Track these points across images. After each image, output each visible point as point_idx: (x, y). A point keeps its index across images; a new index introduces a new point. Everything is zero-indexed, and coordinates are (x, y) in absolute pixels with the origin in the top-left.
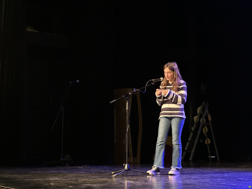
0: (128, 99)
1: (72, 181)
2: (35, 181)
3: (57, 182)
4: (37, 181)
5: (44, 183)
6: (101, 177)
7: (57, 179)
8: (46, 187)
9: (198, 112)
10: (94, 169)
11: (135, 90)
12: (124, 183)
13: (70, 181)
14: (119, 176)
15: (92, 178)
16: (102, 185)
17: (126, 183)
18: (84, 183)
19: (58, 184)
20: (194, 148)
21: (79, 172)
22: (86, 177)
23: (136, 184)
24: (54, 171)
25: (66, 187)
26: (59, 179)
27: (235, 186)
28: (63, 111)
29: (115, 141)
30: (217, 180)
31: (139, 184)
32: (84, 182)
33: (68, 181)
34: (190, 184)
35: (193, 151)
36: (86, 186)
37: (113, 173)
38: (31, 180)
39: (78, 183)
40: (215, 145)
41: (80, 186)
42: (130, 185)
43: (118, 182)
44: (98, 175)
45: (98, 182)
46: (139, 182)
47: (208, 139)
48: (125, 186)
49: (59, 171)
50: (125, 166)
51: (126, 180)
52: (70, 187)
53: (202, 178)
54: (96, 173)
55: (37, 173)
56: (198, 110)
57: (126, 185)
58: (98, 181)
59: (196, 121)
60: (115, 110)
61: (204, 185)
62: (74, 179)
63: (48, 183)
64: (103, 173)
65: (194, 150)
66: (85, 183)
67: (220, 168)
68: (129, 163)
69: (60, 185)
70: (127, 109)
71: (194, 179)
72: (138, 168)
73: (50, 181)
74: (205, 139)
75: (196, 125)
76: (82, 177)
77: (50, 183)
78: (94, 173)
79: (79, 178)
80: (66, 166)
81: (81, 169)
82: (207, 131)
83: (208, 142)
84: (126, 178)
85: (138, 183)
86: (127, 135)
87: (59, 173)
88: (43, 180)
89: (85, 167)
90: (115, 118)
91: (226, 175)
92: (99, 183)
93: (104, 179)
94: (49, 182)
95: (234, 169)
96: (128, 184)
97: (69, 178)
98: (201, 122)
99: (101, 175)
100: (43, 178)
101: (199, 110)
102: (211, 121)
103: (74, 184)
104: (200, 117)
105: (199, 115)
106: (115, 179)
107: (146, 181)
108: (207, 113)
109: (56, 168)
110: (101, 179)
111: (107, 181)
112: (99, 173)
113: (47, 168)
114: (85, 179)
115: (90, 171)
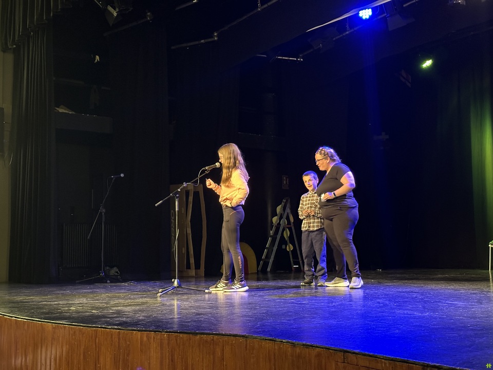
0: (177, 197)
1: (101, 303)
2: (52, 305)
3: (81, 305)
4: (55, 304)
5: (63, 308)
6: (142, 297)
7: (85, 300)
8: (62, 313)
10: (141, 286)
11: (185, 185)
13: (99, 303)
15: (130, 299)
16: (137, 308)
17: (176, 304)
19: (80, 308)
21: (119, 291)
22: (123, 298)
24: (86, 291)
25: (88, 312)
27: (306, 304)
28: (103, 214)
30: (287, 297)
31: (186, 305)
32: (117, 304)
33: (97, 303)
34: (250, 304)
35: (271, 261)
36: (116, 310)
37: (160, 290)
39: (108, 305)
40: (298, 252)
41: (107, 310)
42: (178, 307)
43: (161, 303)
44: (141, 295)
45: (135, 304)
46: (187, 303)
48: (173, 309)
50: (174, 281)
52: (93, 313)
54: (139, 291)
55: (63, 293)
56: (277, 209)
61: (267, 304)
62: (107, 300)
63: (68, 307)
64: (149, 291)
65: (273, 259)
68: (179, 278)
69: (83, 309)
70: (177, 210)
73: (74, 304)
74: (287, 244)
76: (119, 298)
77: (71, 307)
78: (136, 291)
79: (114, 299)
80: (106, 282)
81: (125, 286)
82: (289, 235)
84: (176, 298)
85: (185, 303)
87: (92, 292)
88: (65, 302)
89: (132, 283)
93: (144, 300)
94: (71, 305)
97: (100, 299)
98: (281, 224)
99: (144, 294)
101: (279, 209)
103: (101, 308)
104: (281, 218)
105: (279, 216)
106: (159, 299)
107: (197, 301)
108: (288, 213)
109: (92, 286)
110: (141, 300)
111: (146, 303)
112: (144, 291)
113: (81, 287)
114: (120, 301)
115: (133, 289)
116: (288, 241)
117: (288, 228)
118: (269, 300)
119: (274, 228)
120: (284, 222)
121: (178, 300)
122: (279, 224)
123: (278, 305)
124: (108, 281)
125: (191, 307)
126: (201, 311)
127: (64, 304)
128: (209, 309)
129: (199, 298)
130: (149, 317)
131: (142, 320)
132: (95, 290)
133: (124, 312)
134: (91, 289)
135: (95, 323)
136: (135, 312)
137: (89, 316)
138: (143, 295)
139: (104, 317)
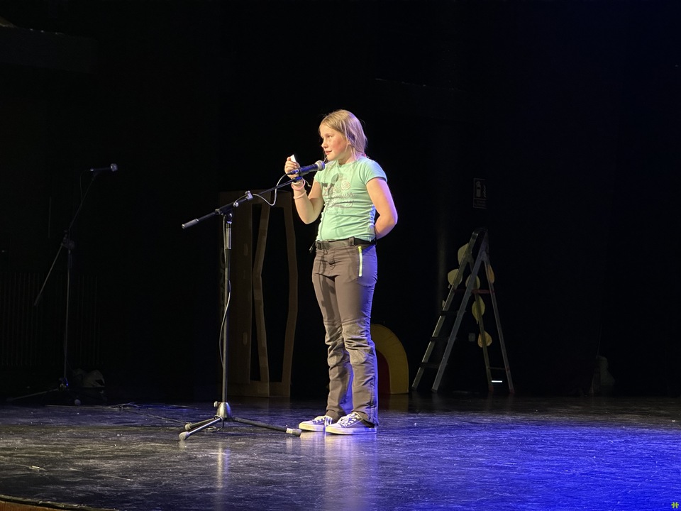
1: (53, 450)
3: (9, 452)
6: (145, 440)
7: (19, 442)
9: (460, 260)
10: (147, 415)
13: (48, 449)
14: (203, 435)
15: (120, 443)
16: (131, 463)
18: (85, 456)
19: (6, 458)
20: (445, 358)
21: (97, 424)
22: (105, 439)
23: (230, 462)
24: (25, 421)
25: (20, 469)
26: (21, 445)
27: (510, 468)
28: (70, 252)
31: (239, 461)
32: (89, 452)
33: (45, 449)
34: (383, 463)
36: (82, 466)
37: (187, 426)
39: (68, 456)
40: (504, 351)
41: (64, 466)
44: (144, 434)
45: (129, 454)
46: (243, 456)
50: (218, 407)
52: (31, 470)
54: (142, 426)
56: (459, 253)
58: (128, 451)
59: (457, 280)
61: (422, 465)
62: (68, 441)
64: (164, 426)
65: (445, 364)
69: (11, 461)
71: (406, 446)
74: (479, 332)
75: (453, 294)
76: (94, 438)
78: (136, 426)
79: (83, 441)
80: (73, 404)
81: (113, 413)
82: (483, 312)
83: (484, 341)
84: (220, 443)
87: (38, 425)
89: (128, 408)
92: (128, 456)
93: (150, 446)
97: (53, 441)
98: (466, 286)
99: (152, 433)
101: (463, 253)
102: (494, 284)
103: (51, 460)
104: (466, 273)
105: (462, 268)
106: (183, 445)
107: (266, 452)
108: (483, 263)
109: (40, 411)
110: (142, 446)
111: (153, 452)
112: (152, 426)
113: (15, 411)
114: (96, 446)
115: (130, 420)
116: (481, 326)
117: (480, 295)
118: (426, 457)
119: (450, 296)
120: (473, 282)
121: (224, 448)
122: (462, 287)
123: (446, 469)
124: (77, 401)
125: (250, 465)
126: (272, 475)
128: (291, 471)
129: (272, 446)
130: (154, 485)
131: (137, 492)
132: (45, 420)
133: (100, 472)
134: (35, 416)
135: (31, 494)
136: (125, 472)
137: (20, 479)
138: (148, 434)
139: (54, 481)
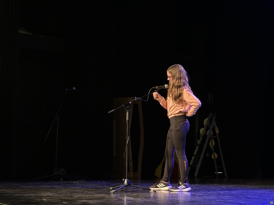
0: (128, 109)
1: (66, 196)
2: (25, 197)
3: (50, 197)
4: (28, 196)
5: (36, 199)
6: (98, 193)
7: (50, 194)
8: (38, 203)
9: (205, 125)
10: (90, 185)
11: (136, 99)
12: (123, 199)
14: (118, 192)
15: (88, 194)
16: (99, 201)
17: (125, 200)
19: (51, 199)
20: (200, 163)
21: (75, 188)
22: (82, 193)
23: (136, 201)
24: (46, 186)
25: (59, 203)
26: (52, 195)
27: (244, 204)
28: (58, 121)
29: (114, 154)
30: (224, 198)
31: (140, 201)
32: (80, 197)
33: (62, 196)
34: (194, 202)
35: (198, 167)
36: (82, 202)
37: (111, 188)
38: (21, 195)
39: (73, 199)
40: (223, 160)
41: (75, 202)
42: (130, 202)
43: (116, 198)
44: (95, 191)
46: (140, 199)
47: (215, 154)
48: (124, 203)
49: (53, 186)
50: (124, 181)
51: (125, 197)
52: (64, 204)
53: (208, 195)
54: (92, 188)
55: (28, 188)
56: (204, 121)
57: (125, 201)
58: (94, 197)
59: (203, 133)
60: (114, 121)
61: (210, 203)
62: (69, 194)
63: (40, 199)
64: (101, 188)
65: (200, 165)
66: (81, 200)
67: (227, 185)
68: (128, 178)
69: (54, 200)
70: (127, 119)
71: (199, 196)
72: (138, 184)
73: (43, 196)
74: (212, 153)
75: (202, 138)
76: (78, 193)
77: (42, 199)
78: (90, 188)
79: (75, 194)
80: (60, 180)
81: (77, 184)
82: (214, 145)
83: (214, 156)
84: (125, 194)
85: (138, 199)
86: (127, 147)
87: (52, 188)
88: (35, 195)
89: (81, 182)
90: (114, 129)
91: (233, 192)
92: (95, 199)
93: (102, 195)
94: (41, 197)
95: (243, 186)
96: (127, 200)
97: (63, 193)
98: (207, 134)
99: (98, 191)
100: (35, 193)
101: (206, 121)
102: (218, 134)
103: (68, 200)
104: (207, 130)
105: (206, 127)
106: (113, 195)
108: (214, 125)
109: (49, 183)
110: (98, 195)
111: (104, 198)
112: (96, 188)
113: (39, 183)
114: (81, 195)
115: (86, 186)
116: (213, 150)
117: (213, 138)
120: (210, 133)
125: (144, 202)
127: (35, 196)
129: (148, 195)
134: (49, 185)
138: (97, 191)
